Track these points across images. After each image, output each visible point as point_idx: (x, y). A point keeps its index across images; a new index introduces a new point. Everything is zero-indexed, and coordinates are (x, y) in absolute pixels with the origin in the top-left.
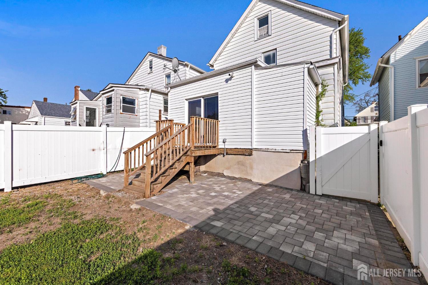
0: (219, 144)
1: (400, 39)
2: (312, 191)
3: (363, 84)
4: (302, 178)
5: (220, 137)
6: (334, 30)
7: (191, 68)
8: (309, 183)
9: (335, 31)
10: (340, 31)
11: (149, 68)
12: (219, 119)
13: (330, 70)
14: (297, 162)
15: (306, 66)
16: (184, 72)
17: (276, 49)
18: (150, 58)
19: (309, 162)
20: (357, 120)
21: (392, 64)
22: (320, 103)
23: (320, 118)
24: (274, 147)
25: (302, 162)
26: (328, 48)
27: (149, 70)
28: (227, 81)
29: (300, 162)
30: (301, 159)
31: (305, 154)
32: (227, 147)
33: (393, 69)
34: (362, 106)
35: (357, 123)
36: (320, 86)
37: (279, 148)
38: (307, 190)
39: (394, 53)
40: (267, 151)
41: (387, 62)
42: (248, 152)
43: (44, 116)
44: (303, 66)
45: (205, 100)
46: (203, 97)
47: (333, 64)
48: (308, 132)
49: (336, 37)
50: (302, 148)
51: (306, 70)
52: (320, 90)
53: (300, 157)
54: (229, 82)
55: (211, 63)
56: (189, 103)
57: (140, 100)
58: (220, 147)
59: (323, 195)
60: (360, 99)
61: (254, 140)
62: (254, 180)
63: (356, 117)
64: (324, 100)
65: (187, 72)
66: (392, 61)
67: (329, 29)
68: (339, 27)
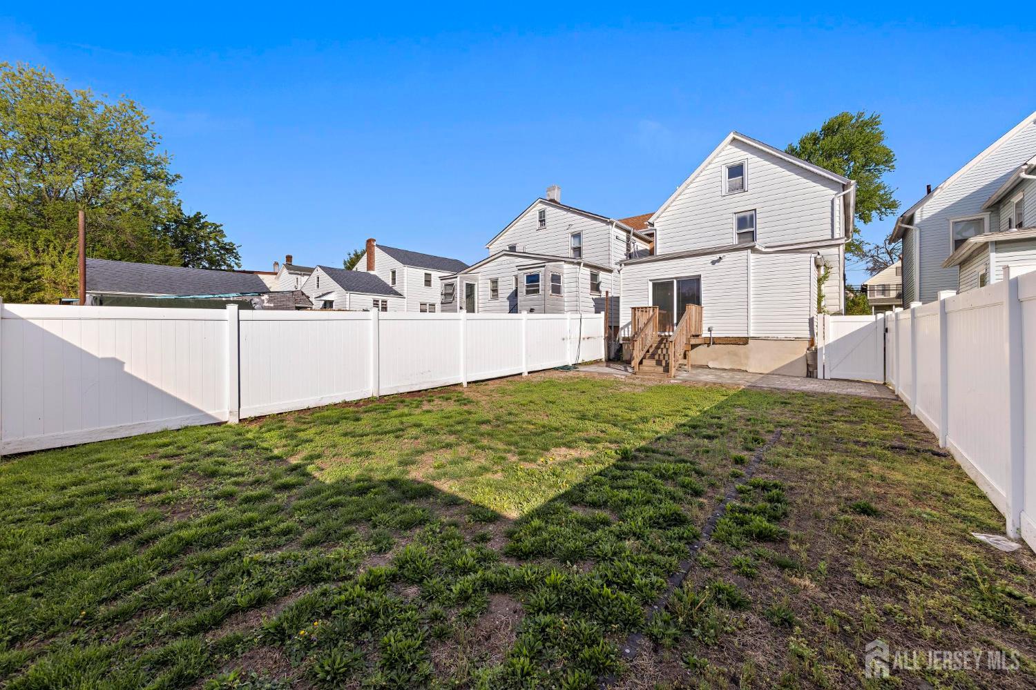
0: (704, 332)
1: (929, 191)
2: (820, 376)
3: (880, 219)
4: (808, 365)
5: (704, 325)
6: (837, 194)
7: (617, 226)
8: (817, 369)
9: (839, 195)
10: (844, 196)
11: (538, 221)
12: (703, 305)
13: (835, 250)
14: (802, 350)
15: (813, 255)
16: (607, 232)
17: (755, 210)
18: (541, 207)
19: (816, 349)
20: (868, 292)
21: (917, 224)
22: (823, 286)
23: (823, 304)
24: (776, 335)
25: (808, 349)
26: (829, 215)
27: (538, 224)
28: (713, 263)
29: (805, 350)
30: (807, 346)
31: (812, 342)
32: (713, 336)
33: (918, 232)
34: (880, 260)
35: (868, 296)
36: (822, 268)
37: (781, 336)
38: (815, 375)
39: (919, 210)
40: (766, 339)
41: (910, 220)
42: (744, 341)
43: (349, 292)
44: (809, 255)
45: (678, 282)
46: (676, 278)
47: (839, 245)
48: (815, 320)
49: (839, 203)
50: (809, 336)
51: (813, 259)
52: (822, 272)
53: (807, 345)
54: (717, 264)
55: (651, 220)
56: (654, 284)
57: (565, 276)
58: (703, 336)
59: (832, 379)
60: (875, 246)
61: (752, 328)
62: (750, 370)
63: (866, 286)
64: (827, 283)
65: (612, 232)
66: (917, 220)
67: (830, 193)
68: (843, 191)
